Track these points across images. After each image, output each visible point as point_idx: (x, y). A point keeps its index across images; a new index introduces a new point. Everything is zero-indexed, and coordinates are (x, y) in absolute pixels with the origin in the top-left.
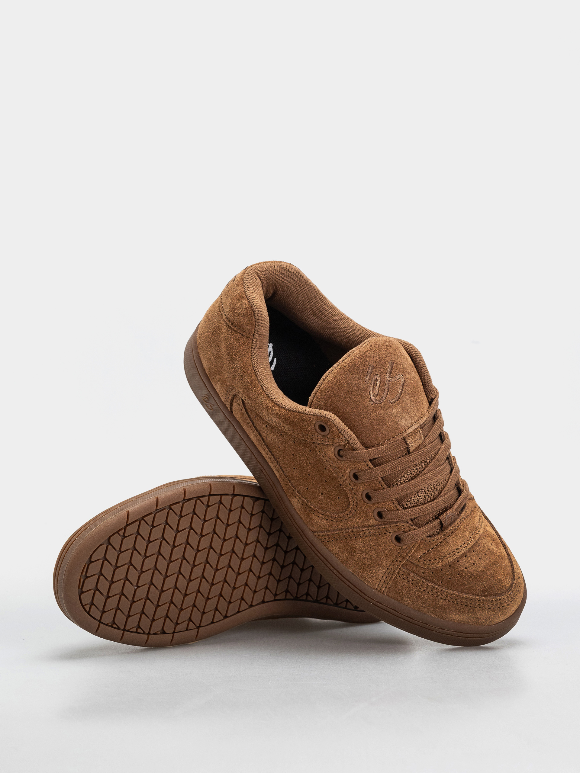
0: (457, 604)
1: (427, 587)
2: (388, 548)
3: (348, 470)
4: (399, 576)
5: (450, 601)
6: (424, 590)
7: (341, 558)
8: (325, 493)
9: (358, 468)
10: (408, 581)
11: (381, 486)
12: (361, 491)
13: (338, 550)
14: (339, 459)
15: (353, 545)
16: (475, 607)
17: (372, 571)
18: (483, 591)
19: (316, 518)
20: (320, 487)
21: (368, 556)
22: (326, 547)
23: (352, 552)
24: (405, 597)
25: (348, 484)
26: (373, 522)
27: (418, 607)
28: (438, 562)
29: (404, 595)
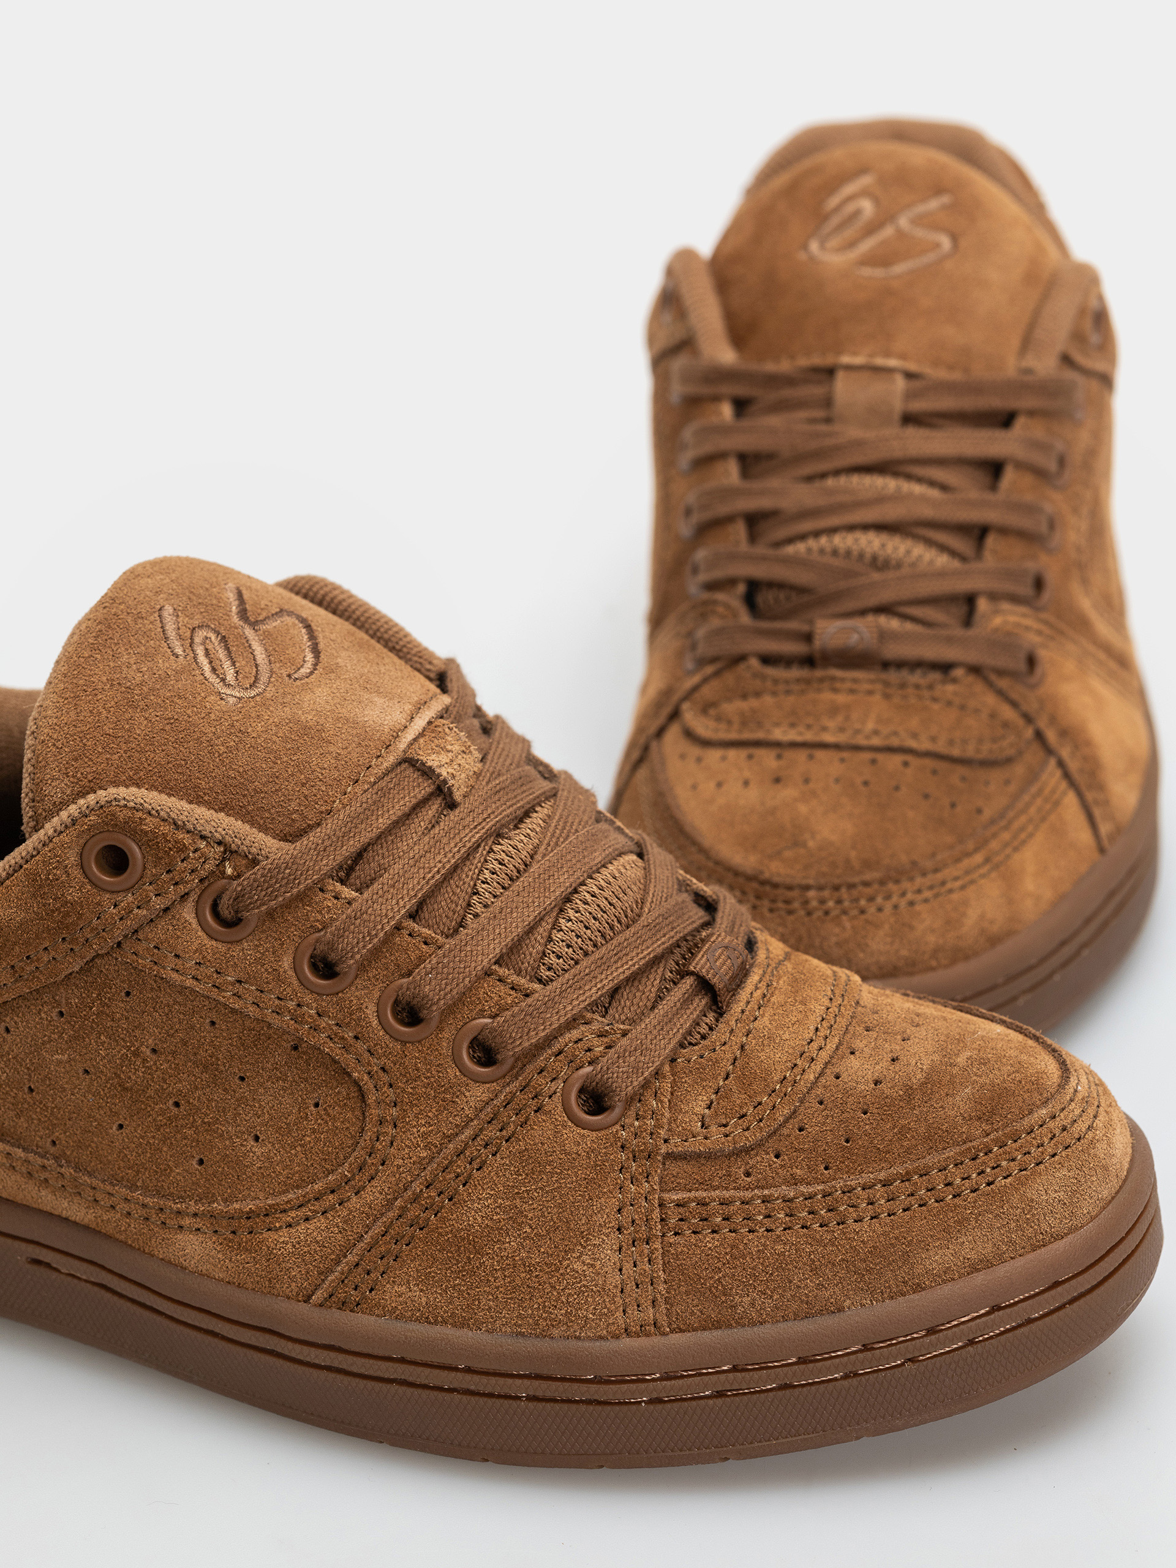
0: (924, 1208)
1: (788, 1211)
2: (577, 1153)
3: (286, 963)
4: (676, 1234)
5: (894, 1214)
6: (785, 1229)
7: (445, 1312)
8: (262, 1125)
9: (312, 926)
10: (714, 1232)
11: (426, 943)
12: (371, 1011)
13: (421, 1291)
14: (231, 943)
15: (459, 1230)
16: (989, 1184)
17: (573, 1270)
18: (980, 1118)
19: (284, 1235)
20: (234, 1119)
21: (529, 1230)
22: (378, 1316)
23: (469, 1258)
24: (737, 1294)
25: (316, 1016)
26: (477, 1094)
27: (802, 1302)
28: (774, 1107)
29: (731, 1289)
